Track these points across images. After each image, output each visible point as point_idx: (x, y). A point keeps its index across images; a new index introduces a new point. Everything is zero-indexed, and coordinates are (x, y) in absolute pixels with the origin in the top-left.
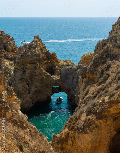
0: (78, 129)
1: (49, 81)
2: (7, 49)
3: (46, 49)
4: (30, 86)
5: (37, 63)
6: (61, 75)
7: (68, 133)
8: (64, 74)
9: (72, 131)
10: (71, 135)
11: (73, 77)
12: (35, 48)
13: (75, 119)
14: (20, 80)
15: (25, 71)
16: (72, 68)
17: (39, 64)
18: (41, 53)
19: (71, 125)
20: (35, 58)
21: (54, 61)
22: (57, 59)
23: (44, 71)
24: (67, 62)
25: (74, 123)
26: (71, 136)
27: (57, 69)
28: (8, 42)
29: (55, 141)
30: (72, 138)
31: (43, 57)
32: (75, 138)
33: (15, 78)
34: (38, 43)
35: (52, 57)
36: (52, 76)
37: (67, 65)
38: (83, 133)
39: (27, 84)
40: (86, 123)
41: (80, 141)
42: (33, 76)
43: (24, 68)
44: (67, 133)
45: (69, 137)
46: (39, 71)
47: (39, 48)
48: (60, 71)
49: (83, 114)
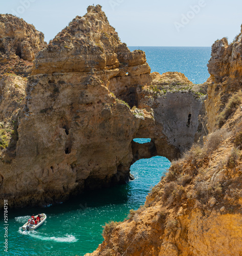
0: (200, 196)
1: (124, 122)
2: (25, 54)
3: (117, 39)
4: (70, 131)
5: (90, 70)
6: (156, 109)
7: (163, 217)
8: (165, 105)
9: (177, 210)
10: (174, 222)
11: (190, 116)
12: (88, 31)
13: (189, 167)
14: (44, 111)
15: (56, 90)
16: (187, 91)
17: (97, 74)
18: (102, 47)
19: (172, 187)
20: (86, 58)
21: (138, 72)
22: (146, 67)
23: (111, 95)
24: (174, 77)
25: (187, 182)
26: (171, 227)
27: (147, 93)
28: (28, 37)
29: (111, 246)
30: (177, 236)
31: (108, 58)
32: (190, 236)
33: (29, 105)
34: (97, 23)
35: (134, 61)
36: (131, 110)
37: (174, 85)
38: (222, 208)
39: (64, 127)
40: (235, 173)
41: (208, 241)
42: (80, 106)
43: (56, 81)
44: (157, 218)
45: (166, 232)
46: (96, 91)
47: (98, 34)
48: (155, 97)
49: (220, 149)
